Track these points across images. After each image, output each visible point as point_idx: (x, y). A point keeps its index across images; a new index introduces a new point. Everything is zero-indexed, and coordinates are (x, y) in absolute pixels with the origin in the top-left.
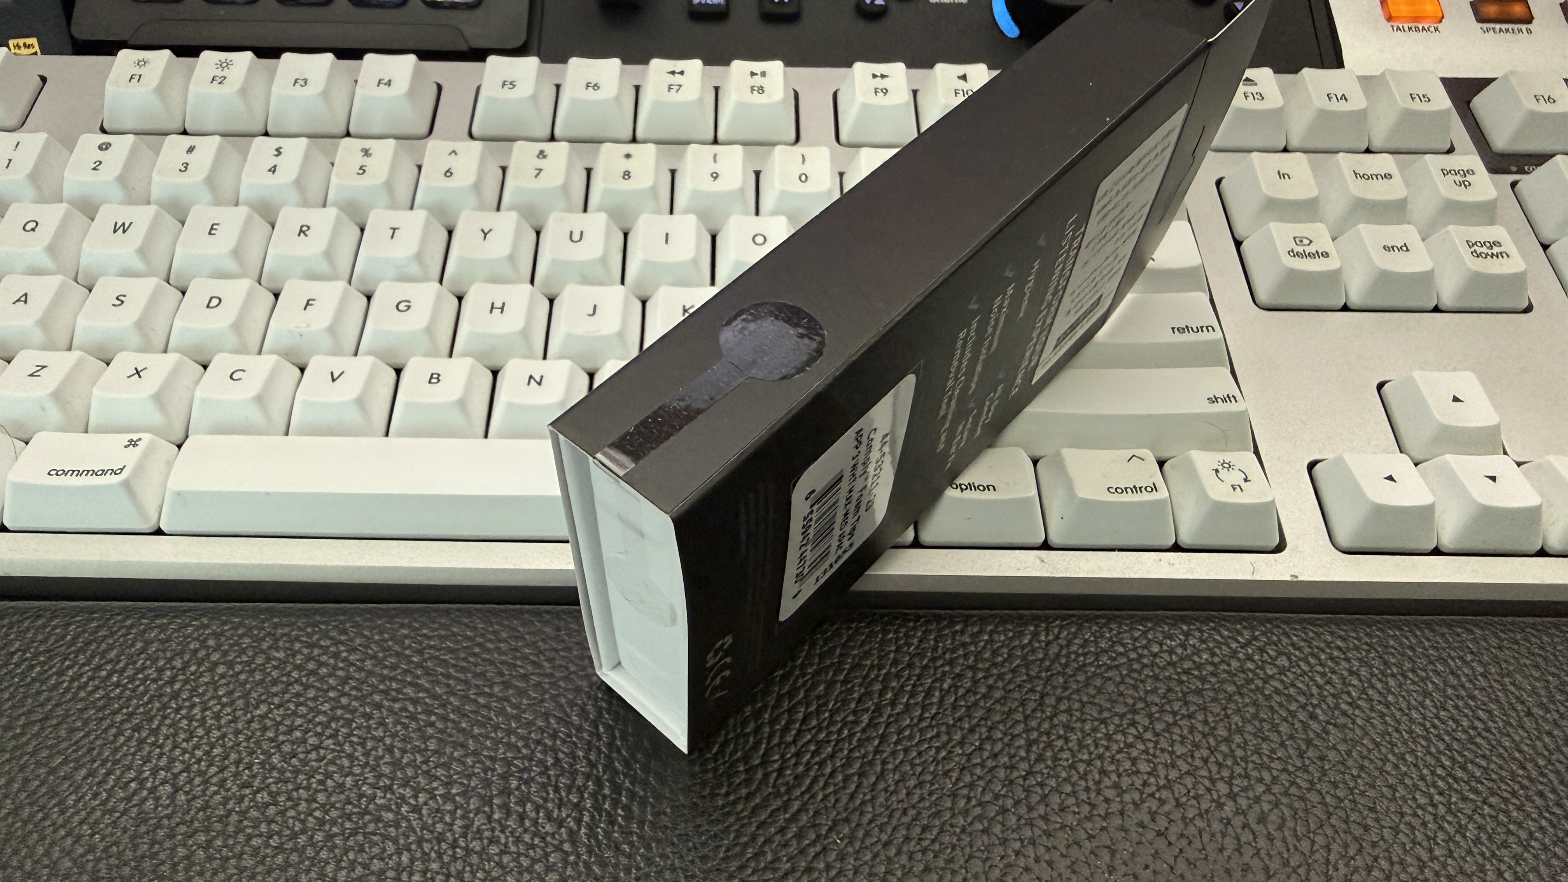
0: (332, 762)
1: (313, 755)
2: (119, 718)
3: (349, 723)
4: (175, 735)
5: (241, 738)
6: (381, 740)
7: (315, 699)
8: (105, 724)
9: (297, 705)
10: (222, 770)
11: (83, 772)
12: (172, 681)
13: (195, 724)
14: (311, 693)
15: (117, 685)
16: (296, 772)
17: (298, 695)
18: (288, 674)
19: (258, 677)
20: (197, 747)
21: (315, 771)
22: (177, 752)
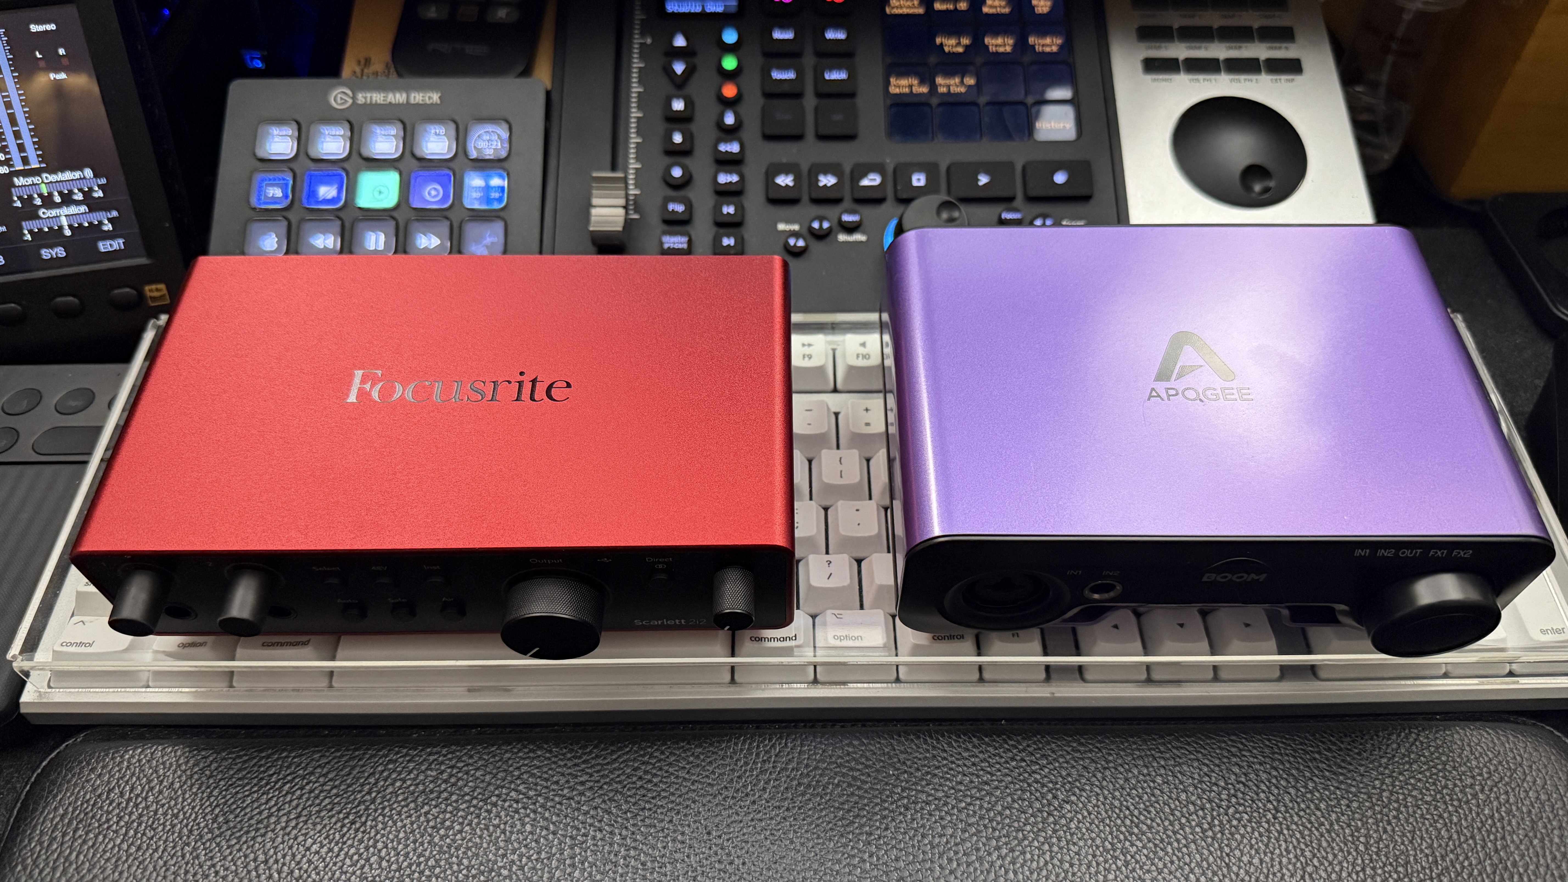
0: (470, 840)
1: (459, 837)
2: (341, 816)
3: (478, 816)
4: (376, 826)
5: (415, 826)
6: (498, 826)
7: (456, 801)
8: (334, 820)
9: (447, 806)
10: (407, 846)
11: (325, 849)
13: (387, 819)
14: (454, 798)
16: (450, 846)
17: (446, 799)
18: (439, 786)
19: (421, 787)
20: (390, 832)
21: (461, 845)
22: (378, 836)
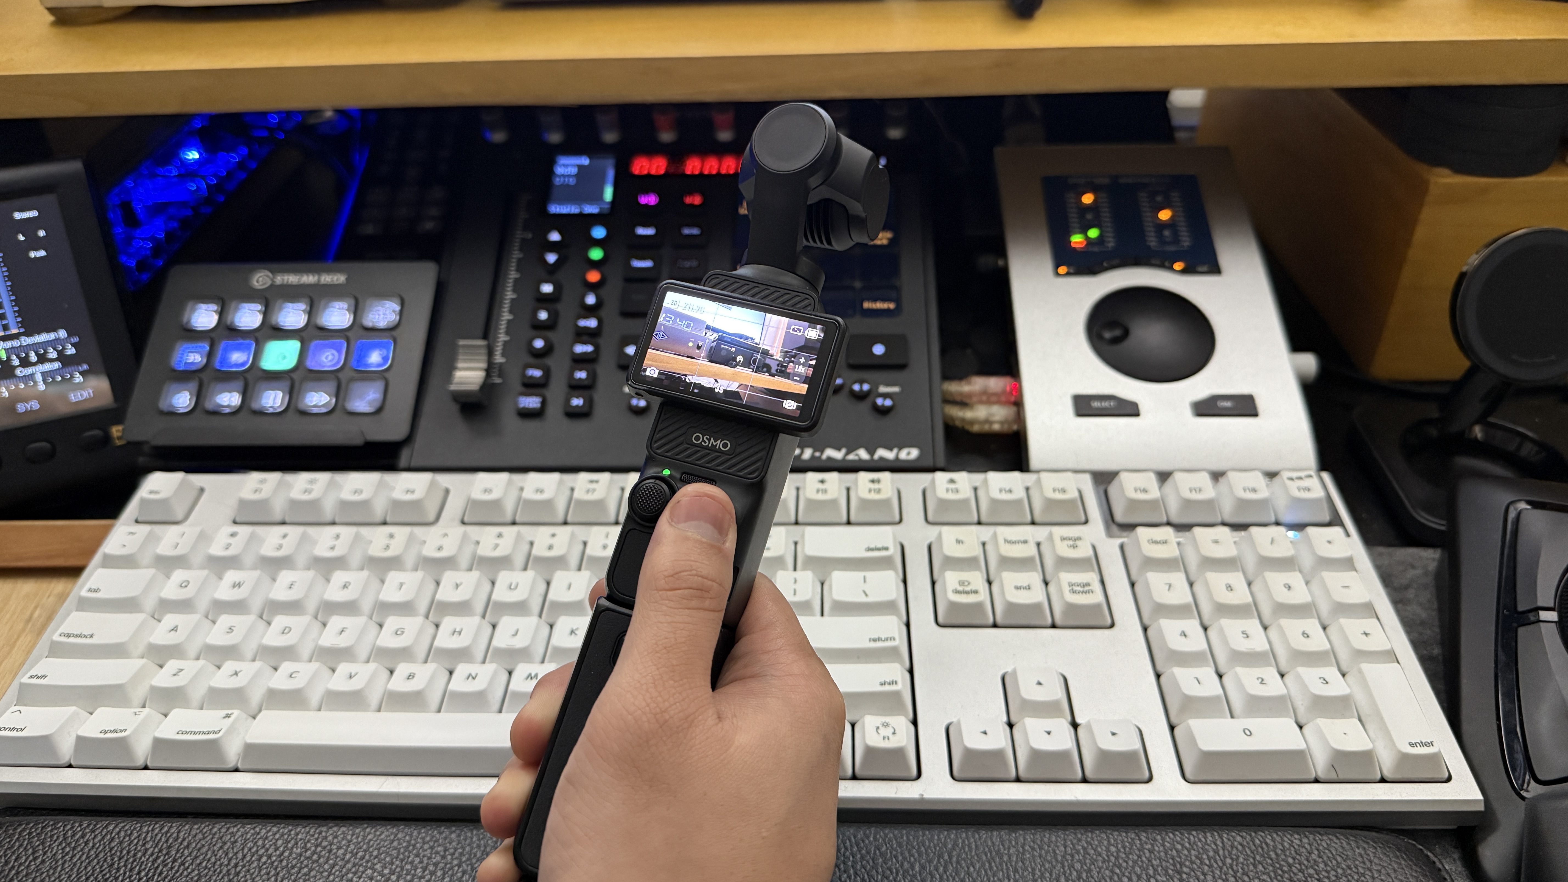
12: (236, 865)
15: (206, 867)
